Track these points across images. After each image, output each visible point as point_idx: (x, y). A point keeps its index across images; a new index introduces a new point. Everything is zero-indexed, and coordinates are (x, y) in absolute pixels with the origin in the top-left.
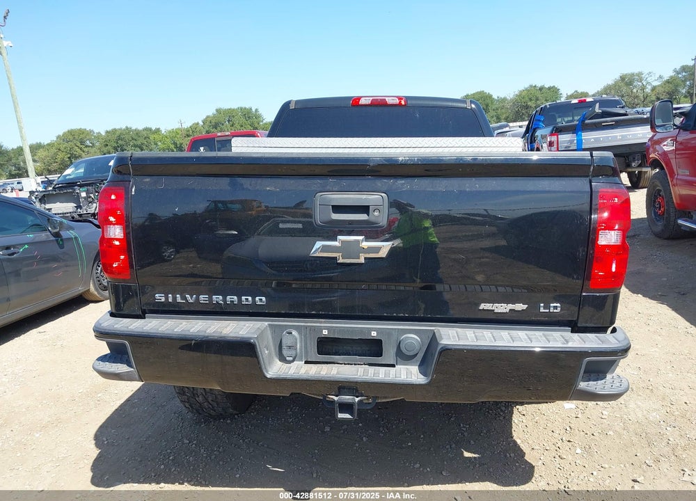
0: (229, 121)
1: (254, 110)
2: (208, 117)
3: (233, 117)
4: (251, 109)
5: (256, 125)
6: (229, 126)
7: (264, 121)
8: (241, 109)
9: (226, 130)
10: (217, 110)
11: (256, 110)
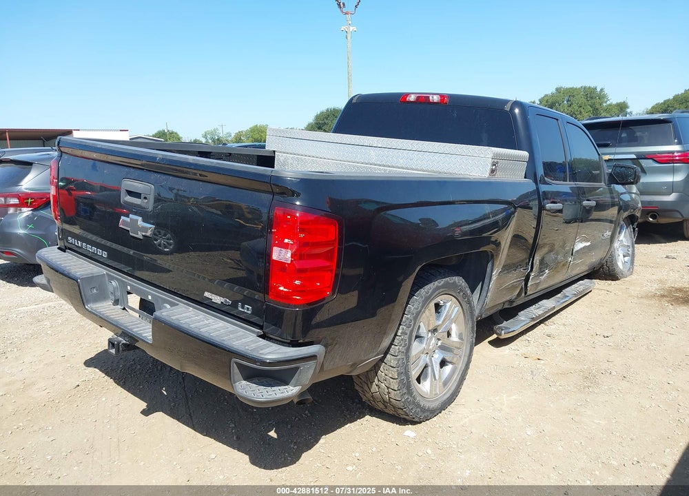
0: (568, 101)
1: (598, 90)
2: (546, 95)
3: (573, 96)
4: (596, 88)
5: (598, 106)
6: (566, 106)
7: (608, 103)
8: (585, 88)
9: (562, 110)
10: (557, 89)
11: (602, 90)
